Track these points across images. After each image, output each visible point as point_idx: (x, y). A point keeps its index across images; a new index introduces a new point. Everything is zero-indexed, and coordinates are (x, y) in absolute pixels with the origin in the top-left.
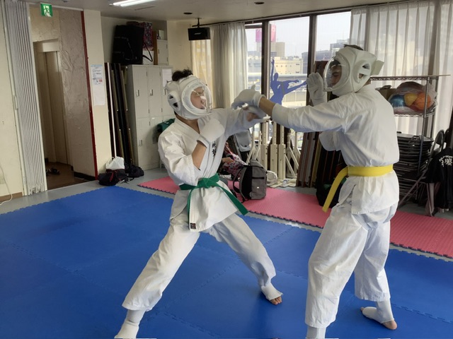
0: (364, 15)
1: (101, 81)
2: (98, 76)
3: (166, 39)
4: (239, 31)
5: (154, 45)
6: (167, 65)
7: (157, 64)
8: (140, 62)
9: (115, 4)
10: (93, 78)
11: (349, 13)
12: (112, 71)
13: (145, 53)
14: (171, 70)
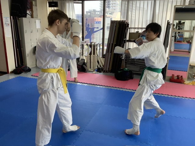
0: (127, 2)
1: (8, 25)
2: (7, 22)
3: (37, 6)
4: (71, 4)
5: (31, 9)
6: (37, 18)
7: (33, 18)
8: (26, 17)
10: (5, 23)
12: (14, 20)
13: (28, 12)
14: (39, 21)
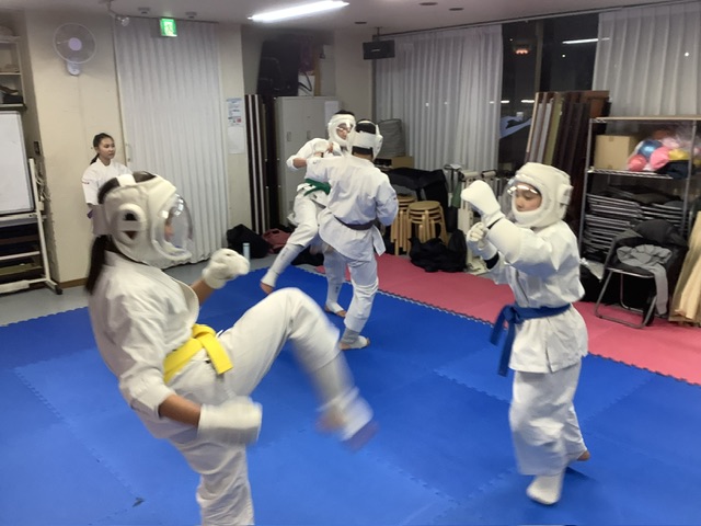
1: (239, 121)
2: (235, 114)
3: (333, 58)
5: (314, 68)
6: (332, 95)
7: (319, 96)
8: (295, 94)
10: (228, 116)
13: (302, 79)
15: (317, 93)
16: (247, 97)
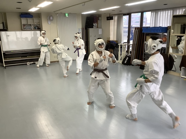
0: (155, 13)
2: (80, 32)
3: (101, 20)
5: (97, 22)
8: (93, 28)
9: (82, 13)
11: (151, 12)
13: (94, 24)
14: (101, 29)
15: (97, 27)
16: (82, 28)
